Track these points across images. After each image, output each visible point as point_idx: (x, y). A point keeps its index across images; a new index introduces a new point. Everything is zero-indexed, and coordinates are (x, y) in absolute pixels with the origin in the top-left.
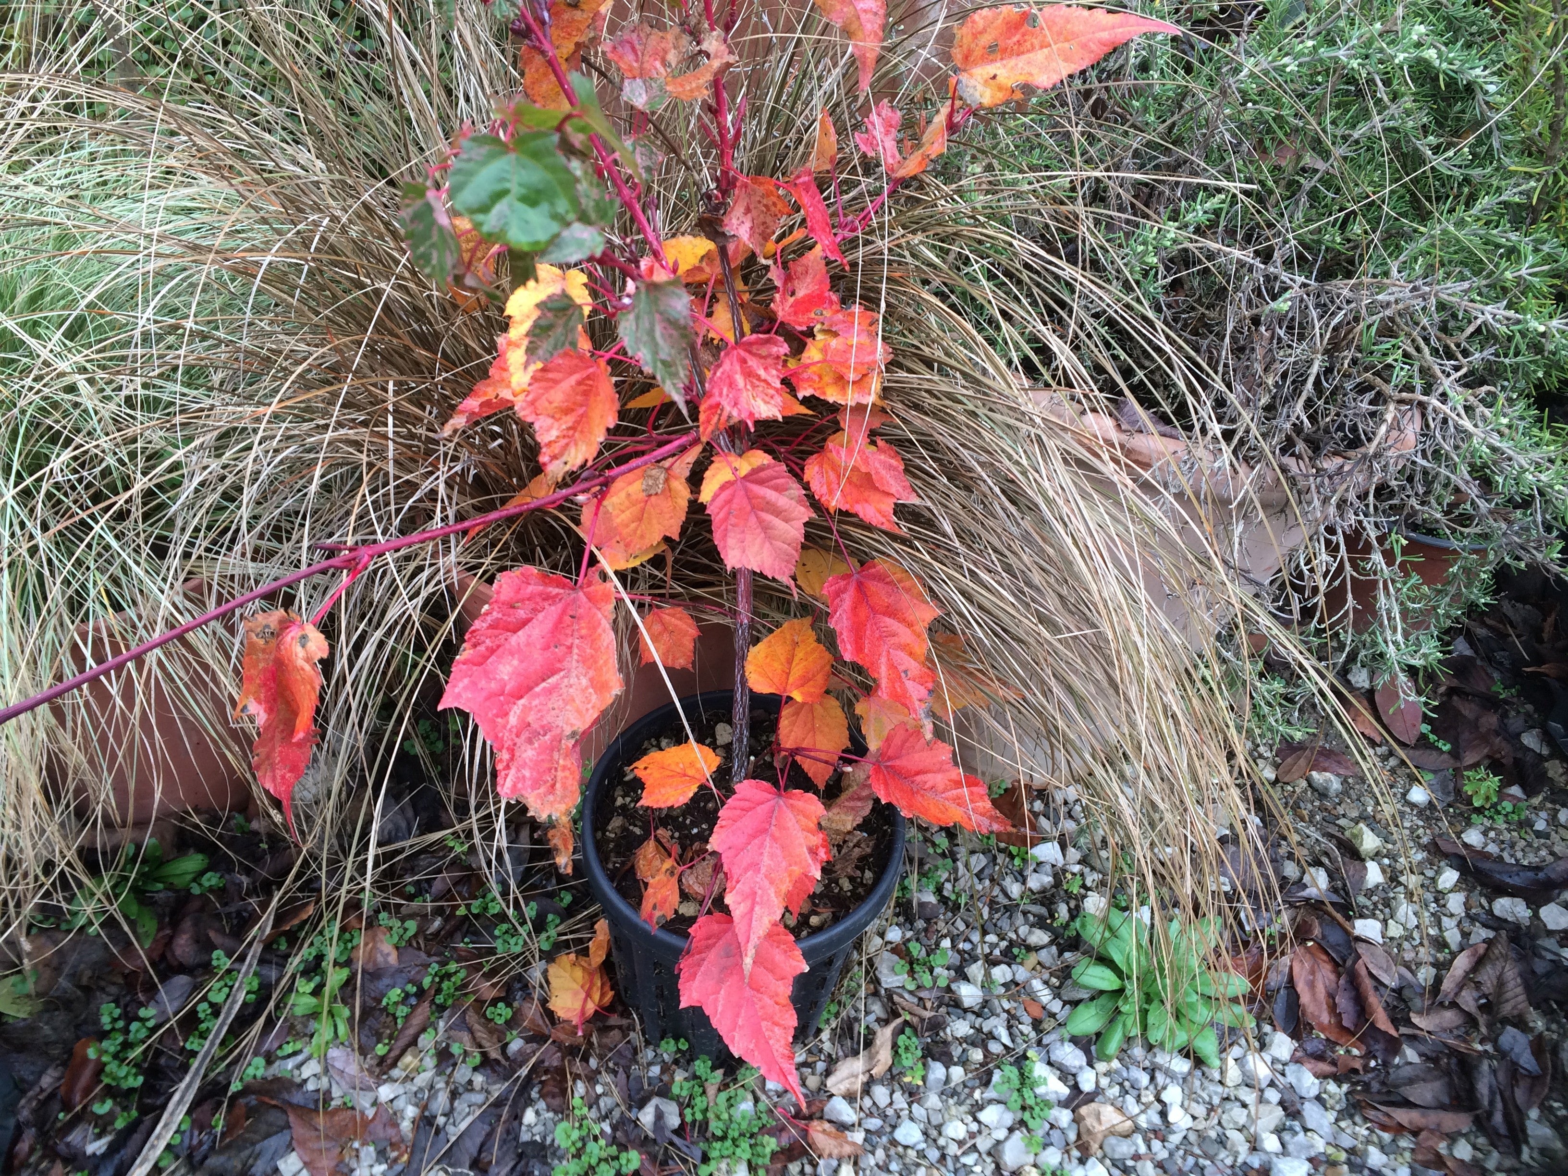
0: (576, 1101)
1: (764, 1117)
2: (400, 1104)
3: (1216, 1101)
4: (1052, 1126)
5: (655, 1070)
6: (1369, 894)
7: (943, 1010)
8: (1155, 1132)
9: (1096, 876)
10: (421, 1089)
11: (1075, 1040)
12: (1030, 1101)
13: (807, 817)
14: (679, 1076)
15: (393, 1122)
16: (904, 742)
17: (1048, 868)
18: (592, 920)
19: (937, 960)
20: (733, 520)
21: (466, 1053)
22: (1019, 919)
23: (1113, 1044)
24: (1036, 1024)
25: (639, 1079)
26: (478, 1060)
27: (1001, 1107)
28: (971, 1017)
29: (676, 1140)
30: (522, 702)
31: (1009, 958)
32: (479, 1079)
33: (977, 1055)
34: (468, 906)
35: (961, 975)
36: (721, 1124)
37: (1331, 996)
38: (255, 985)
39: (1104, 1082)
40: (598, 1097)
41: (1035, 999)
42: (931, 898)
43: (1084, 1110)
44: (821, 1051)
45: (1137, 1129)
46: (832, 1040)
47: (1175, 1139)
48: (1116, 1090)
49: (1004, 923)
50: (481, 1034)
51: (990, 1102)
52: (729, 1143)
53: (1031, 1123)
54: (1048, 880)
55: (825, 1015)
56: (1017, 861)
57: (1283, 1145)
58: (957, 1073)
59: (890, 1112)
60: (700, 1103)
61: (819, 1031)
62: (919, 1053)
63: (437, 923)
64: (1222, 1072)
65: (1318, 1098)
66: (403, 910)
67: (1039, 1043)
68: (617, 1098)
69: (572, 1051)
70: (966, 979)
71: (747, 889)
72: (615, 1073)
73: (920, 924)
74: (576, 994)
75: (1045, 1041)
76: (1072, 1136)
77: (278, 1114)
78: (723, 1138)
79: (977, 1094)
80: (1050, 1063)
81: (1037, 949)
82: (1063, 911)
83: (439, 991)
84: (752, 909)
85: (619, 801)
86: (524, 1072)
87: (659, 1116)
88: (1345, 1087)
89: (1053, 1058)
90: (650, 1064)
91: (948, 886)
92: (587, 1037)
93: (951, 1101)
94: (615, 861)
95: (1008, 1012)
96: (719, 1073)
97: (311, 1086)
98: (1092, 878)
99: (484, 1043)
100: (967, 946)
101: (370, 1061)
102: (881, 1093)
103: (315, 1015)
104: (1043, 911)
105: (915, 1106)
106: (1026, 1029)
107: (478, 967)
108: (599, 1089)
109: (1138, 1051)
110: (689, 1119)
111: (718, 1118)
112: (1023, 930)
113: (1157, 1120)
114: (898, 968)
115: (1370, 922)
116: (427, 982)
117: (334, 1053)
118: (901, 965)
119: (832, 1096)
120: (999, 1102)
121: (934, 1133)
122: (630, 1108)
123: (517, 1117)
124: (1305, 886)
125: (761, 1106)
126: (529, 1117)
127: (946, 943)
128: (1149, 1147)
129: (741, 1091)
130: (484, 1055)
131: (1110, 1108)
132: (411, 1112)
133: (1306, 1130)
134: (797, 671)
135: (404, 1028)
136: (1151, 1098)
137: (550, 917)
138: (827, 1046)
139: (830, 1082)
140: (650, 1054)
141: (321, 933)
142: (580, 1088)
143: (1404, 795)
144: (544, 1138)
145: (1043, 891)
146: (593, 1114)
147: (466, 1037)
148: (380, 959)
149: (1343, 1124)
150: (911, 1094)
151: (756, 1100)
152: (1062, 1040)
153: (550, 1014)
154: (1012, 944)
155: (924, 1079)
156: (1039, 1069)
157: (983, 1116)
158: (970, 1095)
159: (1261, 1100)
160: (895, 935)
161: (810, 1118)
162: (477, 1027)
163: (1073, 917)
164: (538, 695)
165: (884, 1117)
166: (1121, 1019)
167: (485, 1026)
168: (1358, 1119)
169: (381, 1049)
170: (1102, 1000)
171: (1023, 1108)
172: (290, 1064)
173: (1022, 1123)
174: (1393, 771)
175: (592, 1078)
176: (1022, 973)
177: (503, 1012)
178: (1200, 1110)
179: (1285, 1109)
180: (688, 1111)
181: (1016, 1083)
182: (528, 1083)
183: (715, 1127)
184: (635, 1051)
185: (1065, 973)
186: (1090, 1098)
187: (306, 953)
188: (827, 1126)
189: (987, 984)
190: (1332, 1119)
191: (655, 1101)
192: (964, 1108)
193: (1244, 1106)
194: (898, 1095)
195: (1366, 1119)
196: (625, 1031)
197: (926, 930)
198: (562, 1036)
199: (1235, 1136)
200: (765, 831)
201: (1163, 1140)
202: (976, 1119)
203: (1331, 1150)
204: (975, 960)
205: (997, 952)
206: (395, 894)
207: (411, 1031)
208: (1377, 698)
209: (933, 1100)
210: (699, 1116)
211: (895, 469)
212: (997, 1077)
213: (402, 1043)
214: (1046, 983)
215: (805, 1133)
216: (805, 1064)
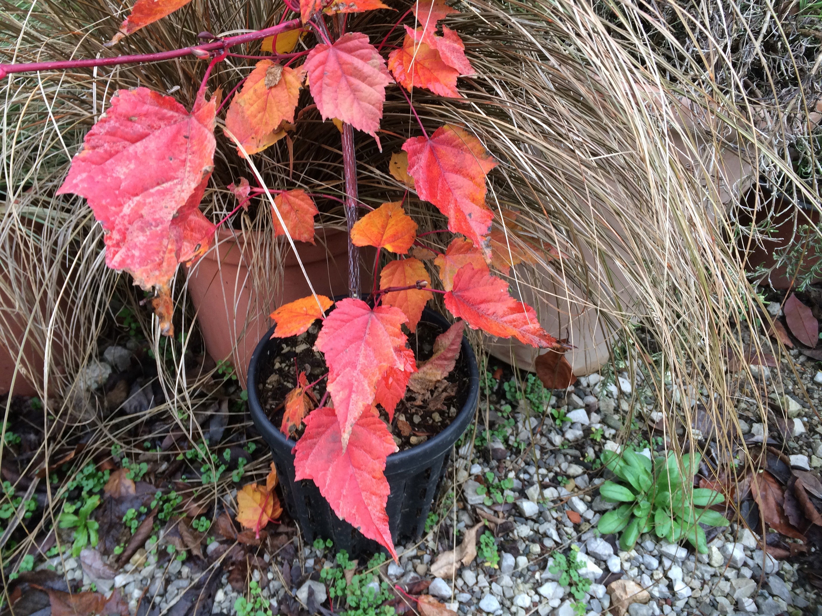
0: (253, 584)
1: (386, 593)
2: (130, 588)
3: (707, 577)
4: (592, 597)
5: (310, 563)
6: (797, 439)
7: (511, 519)
8: (665, 600)
9: (613, 432)
10: (145, 578)
11: (603, 536)
12: (575, 579)
13: (394, 325)
14: (327, 566)
15: (124, 600)
16: (472, 277)
17: (579, 426)
18: (269, 461)
19: (506, 484)
20: (327, 80)
21: (177, 552)
22: (561, 459)
23: (632, 539)
24: (577, 527)
25: (299, 568)
26: (184, 555)
27: (554, 584)
28: (530, 523)
29: (323, 610)
30: (136, 199)
31: (555, 483)
32: (186, 570)
33: (536, 548)
34: (184, 454)
35: (523, 494)
36: (355, 598)
37: (779, 506)
38: (33, 506)
39: (627, 565)
40: (269, 581)
41: (573, 509)
42: (500, 446)
43: (614, 585)
44: (427, 547)
45: (652, 597)
46: (434, 540)
47: (680, 604)
48: (635, 571)
49: (551, 461)
50: (188, 538)
51: (547, 580)
52: (360, 611)
53: (577, 595)
54: (579, 433)
55: (428, 522)
56: (558, 422)
57: (758, 606)
58: (523, 561)
59: (476, 589)
60: (340, 584)
61: (425, 534)
62: (496, 548)
63: (164, 466)
64: (709, 556)
65: (778, 574)
66: (141, 457)
67: (579, 539)
68: (282, 581)
69: (251, 550)
70: (527, 497)
71: (345, 381)
72: (282, 564)
73: (494, 463)
74: (255, 510)
75: (583, 538)
76: (606, 604)
77: (42, 596)
78: (357, 608)
79: (537, 576)
80: (587, 553)
81: (574, 477)
82: (590, 453)
83: (161, 510)
84: (349, 396)
85: (277, 365)
86: (217, 564)
87: (311, 593)
88: (796, 566)
89: (590, 549)
90: (306, 558)
91: (512, 438)
92: (263, 540)
93: (519, 581)
94: (271, 404)
95: (556, 519)
96: (355, 563)
97: (69, 577)
98: (609, 432)
99: (189, 544)
100: (526, 477)
101: (111, 559)
102: (469, 576)
103: (74, 528)
104: (577, 453)
105: (494, 585)
106: (570, 530)
107: (189, 495)
108: (270, 576)
109: (649, 544)
110: (332, 595)
111: (353, 593)
112: (564, 465)
113: (665, 590)
114: (479, 490)
115: (800, 456)
116: (153, 504)
117: (85, 553)
118: (481, 488)
119: (434, 577)
120: (553, 580)
121: (508, 603)
122: (291, 589)
123: (211, 596)
124: (753, 435)
125: (384, 585)
126: (220, 596)
127: (512, 475)
128: (662, 611)
129: (370, 576)
130: (189, 552)
131: (632, 583)
132: (137, 593)
133: (773, 596)
134: (389, 232)
135: (136, 534)
136: (661, 575)
137: (240, 460)
138: (431, 544)
139: (433, 568)
140: (307, 551)
141: (82, 471)
142: (257, 575)
143: (812, 378)
144: (229, 611)
145: (577, 440)
146: (265, 593)
147: (177, 540)
148: (123, 490)
149: (798, 591)
150: (490, 576)
151: (381, 581)
152: (595, 537)
153: (238, 526)
154: (557, 474)
155: (499, 563)
156: (580, 557)
157: (542, 590)
158: (533, 576)
159: (739, 575)
160: (476, 469)
161: (419, 593)
162: (185, 534)
163: (598, 457)
164: (152, 195)
165: (472, 592)
166: (635, 521)
167: (191, 534)
168: (808, 587)
169: (118, 550)
170: (622, 509)
171: (570, 585)
172: (55, 562)
173: (571, 595)
174: (802, 364)
175: (265, 569)
176: (564, 492)
177: (205, 524)
178: (696, 584)
179: (757, 581)
180: (332, 590)
181: (564, 566)
182: (220, 572)
183: (351, 601)
184: (297, 550)
185: (596, 493)
186: (617, 577)
187: (70, 485)
188: (431, 599)
189: (541, 501)
190: (790, 588)
191: (309, 583)
192: (528, 586)
193: (727, 579)
194: (481, 577)
195: (813, 587)
196: (289, 536)
197: (498, 467)
198: (245, 539)
199: (722, 600)
200: (361, 338)
201: (672, 605)
202: (537, 593)
203: (791, 610)
204: (531, 484)
205: (547, 480)
206: (135, 446)
207: (140, 538)
208: (788, 320)
209: (506, 580)
210: (340, 593)
211: (457, 51)
212: (551, 562)
213: (134, 545)
214: (582, 499)
215: (416, 604)
216: (416, 557)
